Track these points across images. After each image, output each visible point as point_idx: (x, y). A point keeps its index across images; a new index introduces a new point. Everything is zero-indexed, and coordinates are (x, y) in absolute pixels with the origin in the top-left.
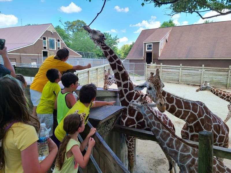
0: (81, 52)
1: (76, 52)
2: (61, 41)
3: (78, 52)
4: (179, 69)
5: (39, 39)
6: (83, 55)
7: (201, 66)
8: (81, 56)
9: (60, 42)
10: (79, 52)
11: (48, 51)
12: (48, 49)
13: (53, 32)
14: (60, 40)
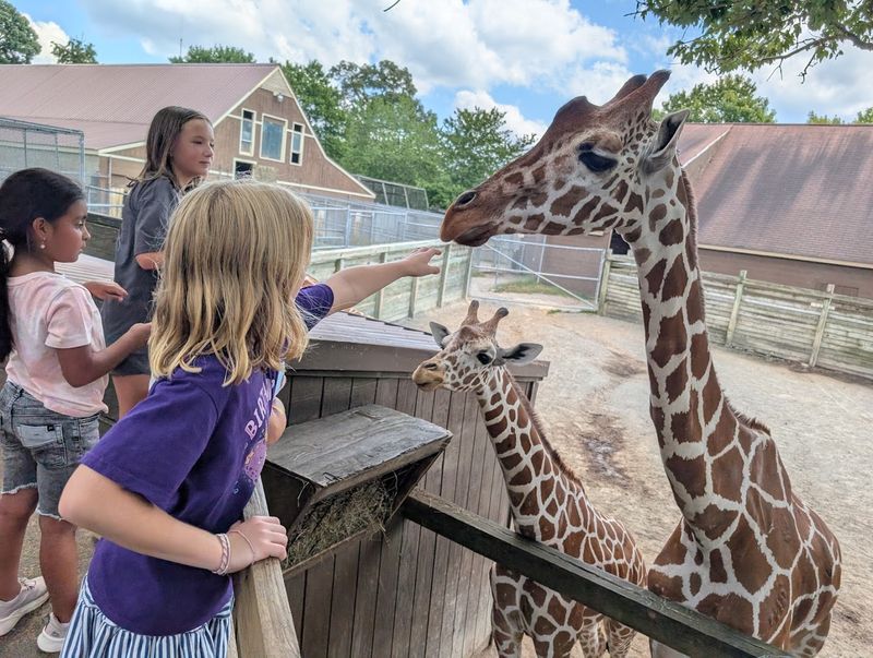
0: (374, 182)
1: (356, 178)
2: (308, 131)
3: (363, 181)
4: (735, 291)
5: (228, 114)
6: (379, 192)
7: (822, 290)
8: (374, 196)
9: (303, 134)
10: (369, 181)
11: (255, 163)
12: (256, 156)
13: (281, 97)
14: (303, 129)
